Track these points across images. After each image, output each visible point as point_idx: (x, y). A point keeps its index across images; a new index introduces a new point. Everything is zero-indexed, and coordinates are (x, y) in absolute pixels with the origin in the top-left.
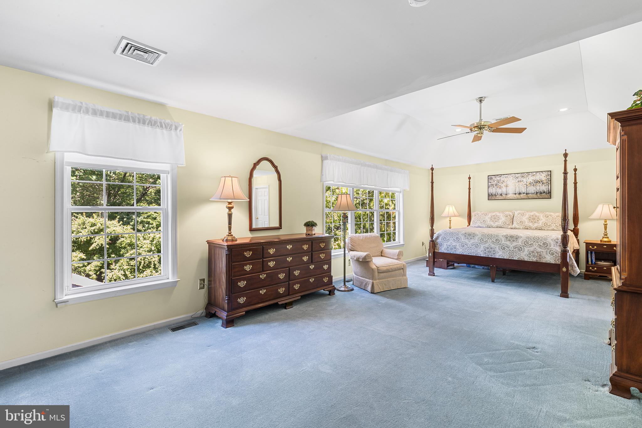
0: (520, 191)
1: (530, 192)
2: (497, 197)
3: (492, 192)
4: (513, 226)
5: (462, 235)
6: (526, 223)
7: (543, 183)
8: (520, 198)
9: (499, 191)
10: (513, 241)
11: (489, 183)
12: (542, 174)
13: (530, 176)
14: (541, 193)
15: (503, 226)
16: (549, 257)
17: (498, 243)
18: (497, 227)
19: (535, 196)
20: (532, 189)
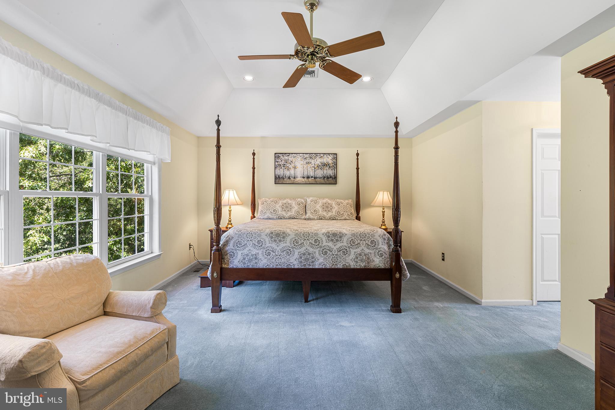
0: (309, 174)
1: (318, 176)
2: (285, 180)
3: (279, 174)
4: (307, 216)
5: (266, 235)
6: (321, 212)
7: (330, 167)
8: (308, 183)
9: (287, 173)
10: (337, 240)
11: (276, 163)
12: (329, 157)
13: (318, 157)
14: (328, 178)
15: (296, 216)
16: (378, 260)
17: (318, 245)
18: (290, 218)
19: (322, 181)
20: (320, 173)
